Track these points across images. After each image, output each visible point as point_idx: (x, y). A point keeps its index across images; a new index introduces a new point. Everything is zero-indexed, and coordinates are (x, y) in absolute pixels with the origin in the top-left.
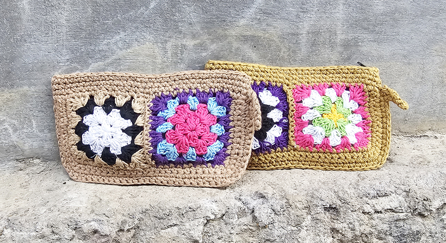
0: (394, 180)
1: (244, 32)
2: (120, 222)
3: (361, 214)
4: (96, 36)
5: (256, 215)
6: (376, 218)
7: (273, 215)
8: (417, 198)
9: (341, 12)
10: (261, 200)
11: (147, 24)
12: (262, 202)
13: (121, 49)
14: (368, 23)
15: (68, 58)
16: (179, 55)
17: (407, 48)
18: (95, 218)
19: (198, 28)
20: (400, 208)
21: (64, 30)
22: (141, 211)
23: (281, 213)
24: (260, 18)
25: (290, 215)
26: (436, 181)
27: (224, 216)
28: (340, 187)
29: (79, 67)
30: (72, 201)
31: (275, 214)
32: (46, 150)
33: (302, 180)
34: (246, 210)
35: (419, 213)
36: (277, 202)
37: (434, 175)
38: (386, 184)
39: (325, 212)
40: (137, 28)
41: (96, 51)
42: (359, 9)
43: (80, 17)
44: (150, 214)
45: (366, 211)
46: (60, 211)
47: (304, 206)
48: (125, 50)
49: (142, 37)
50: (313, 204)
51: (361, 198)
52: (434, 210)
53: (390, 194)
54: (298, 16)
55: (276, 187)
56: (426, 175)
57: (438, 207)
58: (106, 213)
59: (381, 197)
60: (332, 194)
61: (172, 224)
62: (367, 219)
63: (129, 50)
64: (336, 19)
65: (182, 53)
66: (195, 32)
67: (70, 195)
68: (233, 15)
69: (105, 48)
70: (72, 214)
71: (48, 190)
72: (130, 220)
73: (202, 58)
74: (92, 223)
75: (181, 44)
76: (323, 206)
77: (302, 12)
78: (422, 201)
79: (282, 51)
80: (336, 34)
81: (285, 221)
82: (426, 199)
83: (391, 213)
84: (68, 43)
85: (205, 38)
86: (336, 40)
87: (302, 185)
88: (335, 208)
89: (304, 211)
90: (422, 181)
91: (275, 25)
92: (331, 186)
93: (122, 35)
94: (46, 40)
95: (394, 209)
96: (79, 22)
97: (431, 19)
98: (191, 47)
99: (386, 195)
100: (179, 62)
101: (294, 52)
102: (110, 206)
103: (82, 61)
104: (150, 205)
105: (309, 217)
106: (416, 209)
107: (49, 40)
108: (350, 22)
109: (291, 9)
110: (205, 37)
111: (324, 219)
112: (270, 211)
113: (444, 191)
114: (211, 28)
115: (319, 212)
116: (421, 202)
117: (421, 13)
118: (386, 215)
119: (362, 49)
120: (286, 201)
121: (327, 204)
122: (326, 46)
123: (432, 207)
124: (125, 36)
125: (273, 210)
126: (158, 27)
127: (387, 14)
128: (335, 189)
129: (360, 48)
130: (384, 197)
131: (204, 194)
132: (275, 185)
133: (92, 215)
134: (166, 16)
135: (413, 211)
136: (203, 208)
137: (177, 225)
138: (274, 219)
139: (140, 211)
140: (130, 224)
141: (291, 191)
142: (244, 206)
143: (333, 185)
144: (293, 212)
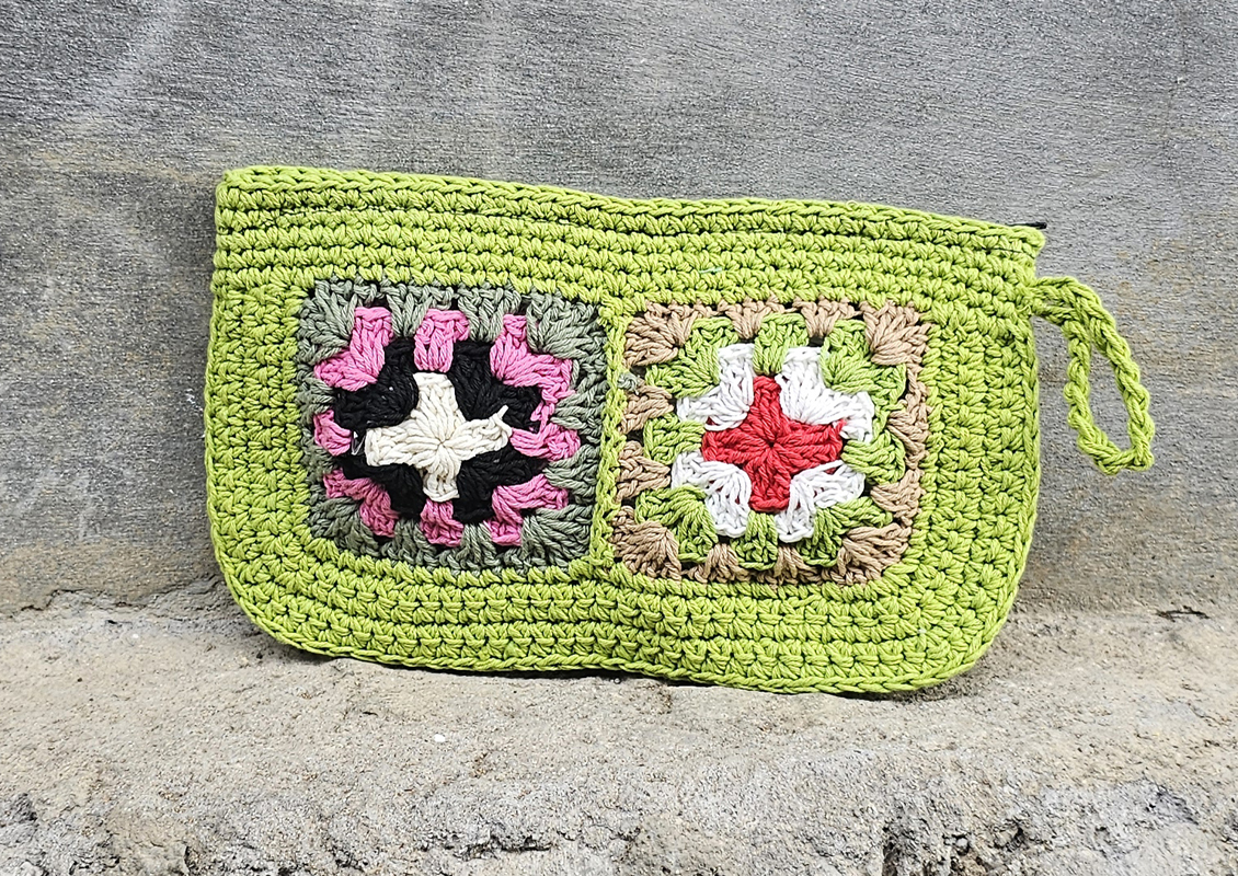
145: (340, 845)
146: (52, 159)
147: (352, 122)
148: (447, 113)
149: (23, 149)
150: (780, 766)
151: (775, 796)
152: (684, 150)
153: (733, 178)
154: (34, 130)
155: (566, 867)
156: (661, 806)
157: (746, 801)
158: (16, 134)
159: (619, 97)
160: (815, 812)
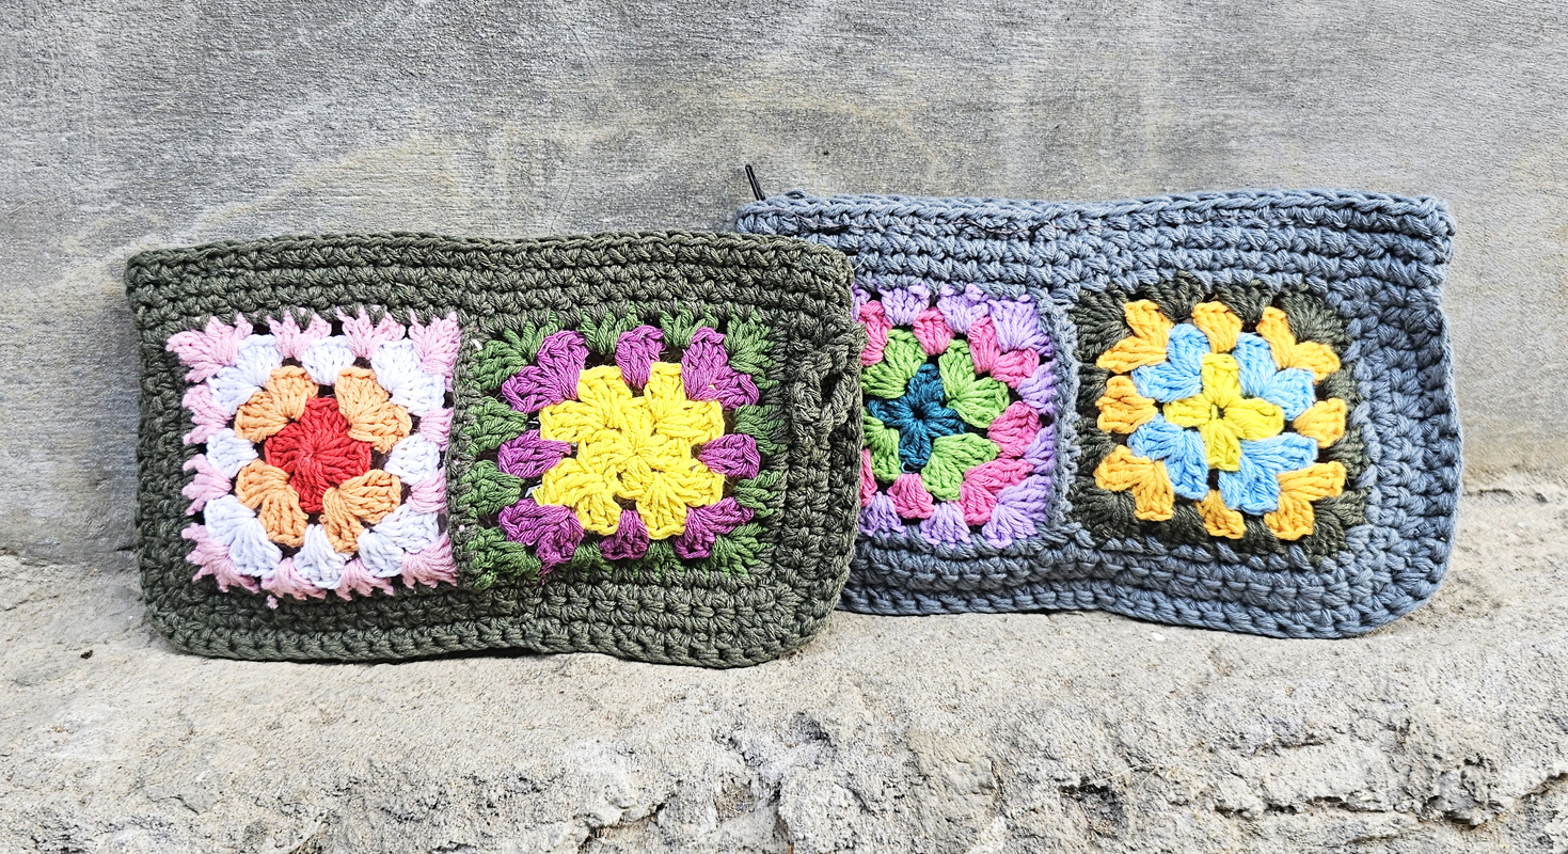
0: (1348, 679)
1: (785, 100)
2: (241, 829)
3: (1211, 816)
4: (217, 106)
5: (786, 811)
6: (1272, 831)
7: (853, 814)
8: (1436, 756)
9: (1156, 24)
10: (814, 747)
11: (409, 64)
12: (814, 758)
13: (314, 156)
14: (1263, 67)
15: (112, 186)
16: (539, 181)
17: (1417, 162)
18: (142, 812)
19: (605, 81)
20: (1370, 796)
21: (95, 81)
22: (330, 787)
23: (886, 806)
24: (841, 49)
25: (920, 817)
26: (1517, 686)
27: (662, 813)
28: (1128, 703)
29: (155, 218)
30: (75, 735)
31: (864, 808)
32: (40, 522)
33: (986, 669)
34: (753, 785)
35: (1447, 813)
36: (873, 759)
37: (1510, 662)
38: (1315, 696)
39: (1065, 802)
40: (374, 77)
41: (217, 160)
42: (1227, 16)
43: (155, 34)
44: (368, 796)
45: (1229, 804)
46: (15, 780)
47: (976, 780)
48: (329, 159)
49: (394, 114)
50: (1017, 770)
51: (1211, 751)
52: (1508, 802)
53: (1330, 739)
54: (987, 40)
55: (882, 695)
56: (1479, 663)
57: (1524, 793)
58: (189, 794)
59: (1292, 750)
60: (1096, 732)
61: (445, 845)
62: (1236, 833)
63: (344, 161)
64: (1139, 52)
65: (549, 172)
66: (594, 96)
67: (78, 712)
68: (738, 36)
69: (252, 149)
70: (55, 796)
71: (16, 681)
72: (285, 822)
73: (626, 191)
74: (129, 834)
75: (545, 140)
76: (1057, 780)
77: (1006, 24)
78: (1458, 767)
79: (932, 170)
80: (1139, 107)
81: (902, 839)
82: (1475, 760)
83: (1332, 812)
84: (111, 130)
85: (636, 119)
86: (1140, 131)
87: (985, 689)
88: (1104, 789)
89: (978, 799)
90: (1460, 685)
91: (902, 71)
92: (1095, 696)
93: (317, 101)
94: (26, 118)
95: (1344, 798)
96: (150, 52)
97: (1508, 55)
98: (583, 150)
99: (1311, 741)
100: (538, 208)
101: (977, 172)
102: (213, 763)
103: (167, 198)
104: (370, 761)
105: (999, 824)
106: (1436, 798)
107: (39, 119)
108: (1193, 63)
109: (960, 13)
110: (634, 116)
111: (1059, 834)
112: (842, 796)
113: (1549, 726)
114: (655, 84)
115: (1038, 805)
116: (1455, 771)
117: (1467, 33)
118: (1310, 818)
119: (1243, 164)
120: (905, 756)
121: (1073, 775)
122: (1101, 151)
123: (1499, 790)
124: (328, 106)
125: (856, 795)
126: (453, 77)
127: (1337, 35)
128: (1108, 710)
129: (1232, 161)
130: (1305, 749)
131: (592, 717)
132: (880, 688)
133: (133, 801)
134: (483, 35)
135: (1424, 805)
136: (576, 781)
137: (466, 845)
138: (857, 829)
139: (327, 787)
140: (283, 837)
141: (931, 718)
142: (747, 771)
143: (1106, 695)
144: (934, 801)
145: (1135, 752)
146: (741, 97)
147: (1023, 53)
148: (1111, 42)
149: (713, 89)
150: (1507, 650)
151: (1513, 679)
152: (1325, 73)
153: (1366, 99)
154: (725, 69)
155: (1343, 759)
156: (1421, 697)
157: (1486, 686)
158: (707, 73)
159: (1271, 22)
160: (1556, 693)
